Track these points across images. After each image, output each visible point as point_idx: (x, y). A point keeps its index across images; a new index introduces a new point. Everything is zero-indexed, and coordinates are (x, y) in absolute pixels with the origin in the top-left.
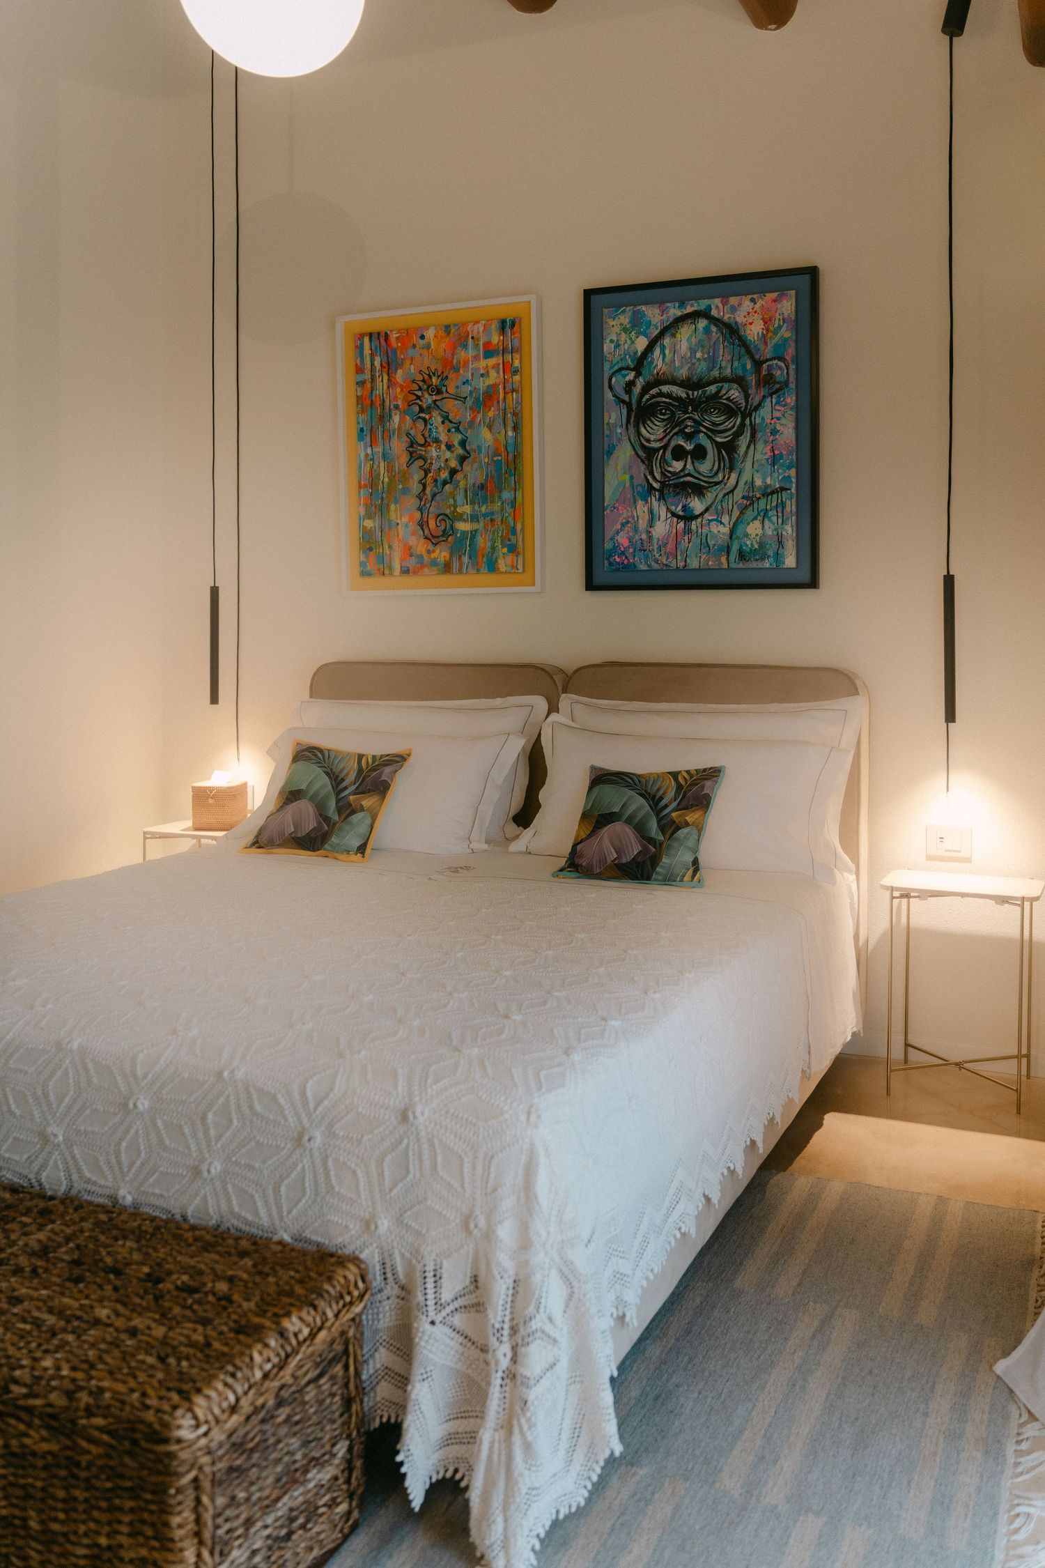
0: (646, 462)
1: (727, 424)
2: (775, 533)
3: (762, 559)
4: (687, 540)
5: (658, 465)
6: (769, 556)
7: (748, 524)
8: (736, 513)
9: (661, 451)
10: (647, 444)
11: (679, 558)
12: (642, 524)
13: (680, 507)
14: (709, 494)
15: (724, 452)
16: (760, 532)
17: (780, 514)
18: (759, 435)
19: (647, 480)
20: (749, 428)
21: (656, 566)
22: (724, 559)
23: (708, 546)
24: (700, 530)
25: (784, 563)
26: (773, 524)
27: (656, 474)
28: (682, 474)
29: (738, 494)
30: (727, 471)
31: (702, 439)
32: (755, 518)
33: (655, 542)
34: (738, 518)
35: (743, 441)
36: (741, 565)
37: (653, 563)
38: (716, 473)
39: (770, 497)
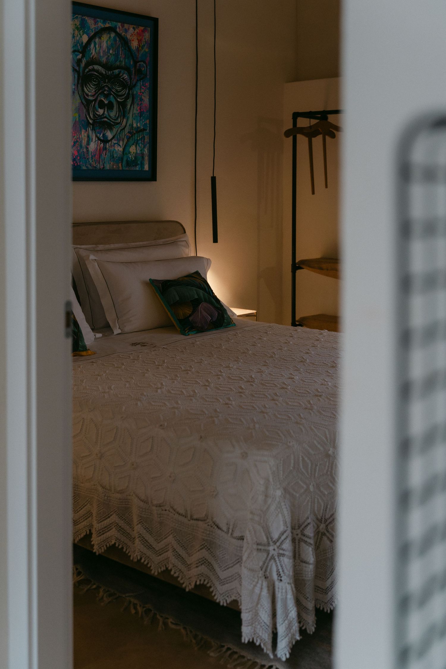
0: (86, 107)
1: (122, 92)
2: (141, 152)
3: (136, 166)
4: (104, 153)
5: (92, 110)
6: (138, 164)
7: (130, 147)
8: (126, 140)
9: (93, 102)
10: (86, 96)
11: (101, 163)
12: (84, 142)
13: (101, 135)
14: (114, 129)
15: (121, 107)
16: (135, 151)
17: (143, 143)
18: (135, 100)
19: (87, 118)
20: (131, 95)
21: (90, 167)
22: (120, 165)
23: (114, 157)
24: (110, 148)
25: (144, 168)
26: (140, 148)
27: (91, 115)
28: (103, 116)
29: (127, 130)
30: (122, 117)
31: (112, 98)
32: (133, 144)
33: (90, 153)
34: (126, 143)
35: (129, 102)
36: (127, 169)
37: (89, 166)
38: (117, 118)
39: (139, 133)
